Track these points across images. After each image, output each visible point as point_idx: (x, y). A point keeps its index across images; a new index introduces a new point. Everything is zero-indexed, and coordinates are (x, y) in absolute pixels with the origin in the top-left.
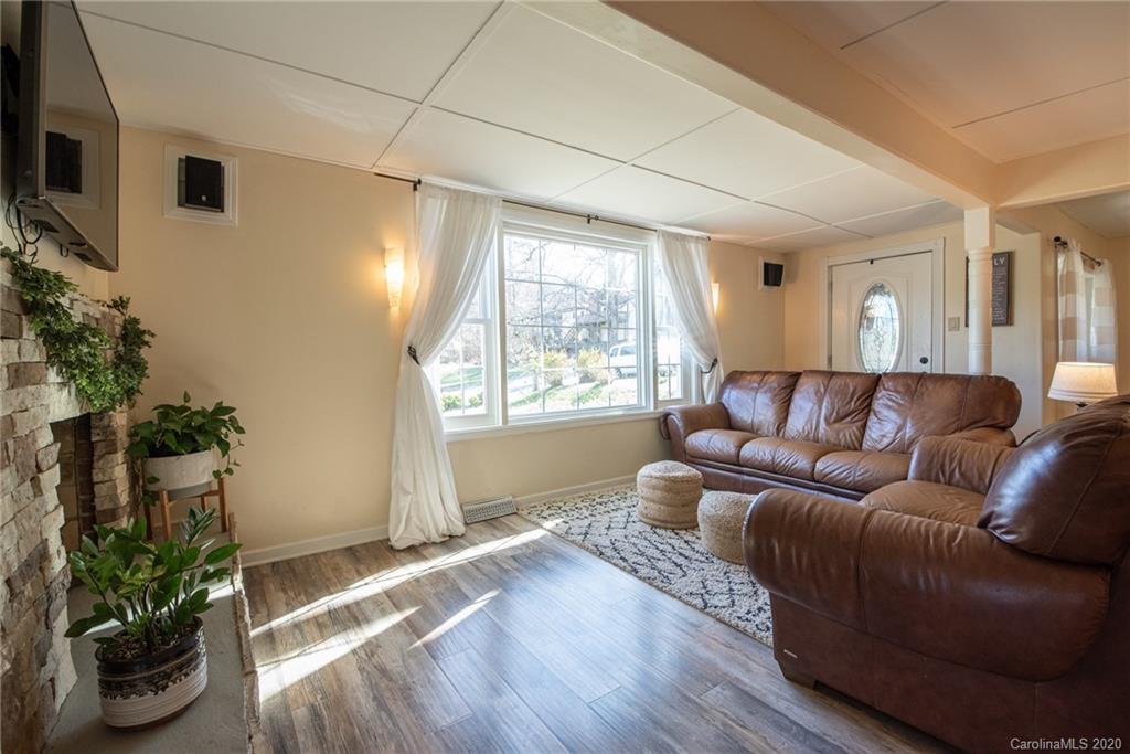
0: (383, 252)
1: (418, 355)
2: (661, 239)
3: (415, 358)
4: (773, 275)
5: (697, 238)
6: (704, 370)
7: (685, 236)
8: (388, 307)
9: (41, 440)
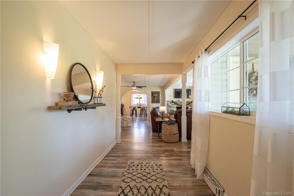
9: (175, 107)
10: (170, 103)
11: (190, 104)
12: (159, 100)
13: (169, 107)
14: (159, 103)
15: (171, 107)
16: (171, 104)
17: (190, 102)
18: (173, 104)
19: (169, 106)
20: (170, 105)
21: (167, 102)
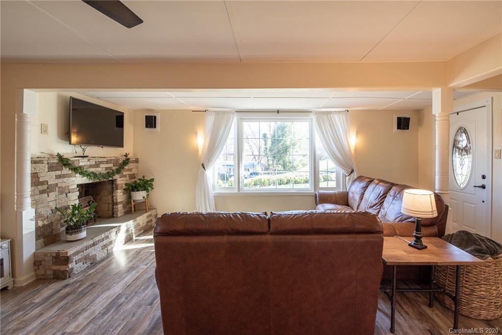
0: (196, 134)
1: (205, 166)
2: (314, 116)
3: (204, 168)
4: (403, 123)
5: (339, 112)
6: (347, 175)
7: (331, 112)
8: (198, 151)
9: (71, 187)
10: (51, 168)
13: (42, 192)
15: (51, 189)
16: (54, 174)
17: (121, 162)
18: (66, 171)
19: (45, 187)
20: (50, 177)
21: (34, 162)
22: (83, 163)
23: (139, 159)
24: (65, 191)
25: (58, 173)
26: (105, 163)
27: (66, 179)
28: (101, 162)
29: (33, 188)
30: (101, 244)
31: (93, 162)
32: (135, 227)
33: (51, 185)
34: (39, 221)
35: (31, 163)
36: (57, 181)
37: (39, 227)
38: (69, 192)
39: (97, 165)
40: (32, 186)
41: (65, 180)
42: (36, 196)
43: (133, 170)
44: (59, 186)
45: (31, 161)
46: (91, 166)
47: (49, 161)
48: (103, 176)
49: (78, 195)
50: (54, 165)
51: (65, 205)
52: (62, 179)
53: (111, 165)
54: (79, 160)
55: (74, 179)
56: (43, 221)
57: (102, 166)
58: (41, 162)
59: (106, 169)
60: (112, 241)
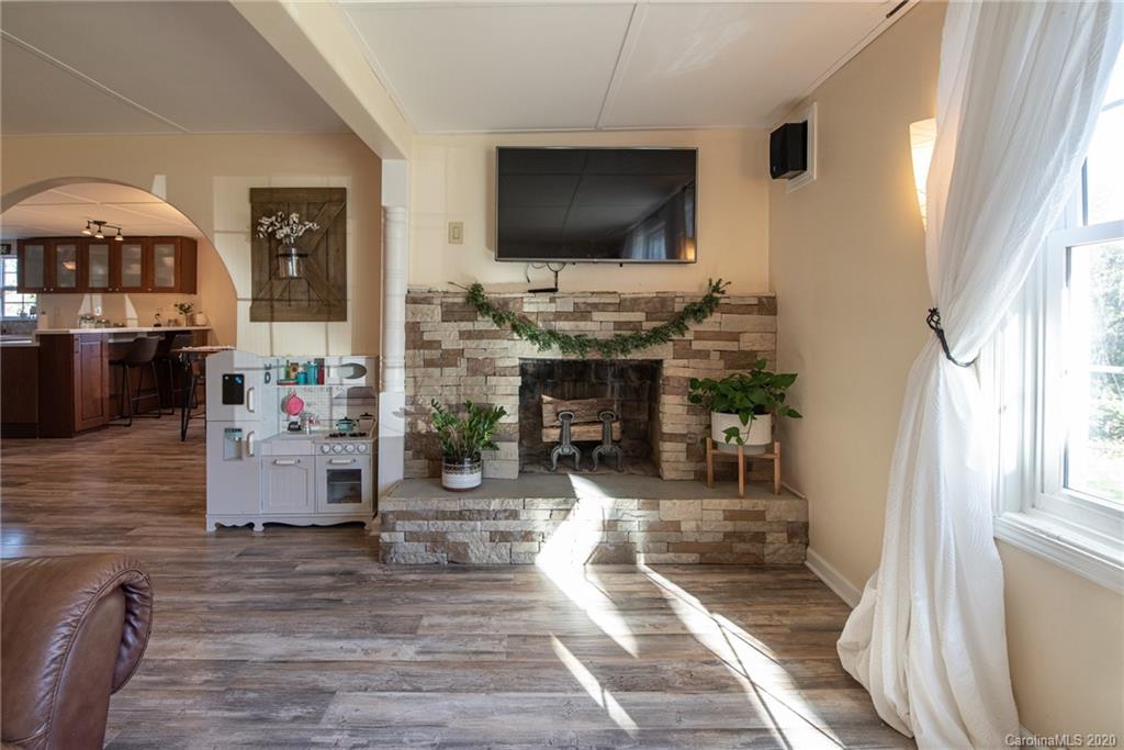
3: (940, 333)
9: (500, 364)
10: (449, 314)
11: (678, 322)
12: (343, 289)
13: (429, 363)
14: (344, 319)
15: (449, 359)
16: (453, 328)
17: (679, 307)
18: (485, 323)
19: (436, 354)
20: (448, 335)
21: (413, 299)
22: (532, 306)
23: (779, 300)
24: (482, 369)
25: (466, 326)
26: (611, 308)
27: (484, 341)
28: (595, 306)
29: (411, 352)
30: (491, 525)
31: (567, 306)
32: (651, 528)
33: (447, 351)
34: (419, 421)
35: (407, 303)
36: (462, 344)
37: (419, 433)
38: (495, 375)
39: (582, 312)
40: (407, 348)
41: (484, 343)
42: (417, 370)
43: (745, 338)
44: (466, 355)
45: (407, 297)
46: (559, 316)
47: (444, 300)
48: (604, 345)
49: (520, 384)
50: (456, 308)
51: (479, 401)
52: (476, 342)
53: (638, 316)
54: (522, 298)
55: (506, 343)
56: (428, 423)
57: (597, 316)
58: (426, 300)
59: (618, 325)
60: (530, 533)
